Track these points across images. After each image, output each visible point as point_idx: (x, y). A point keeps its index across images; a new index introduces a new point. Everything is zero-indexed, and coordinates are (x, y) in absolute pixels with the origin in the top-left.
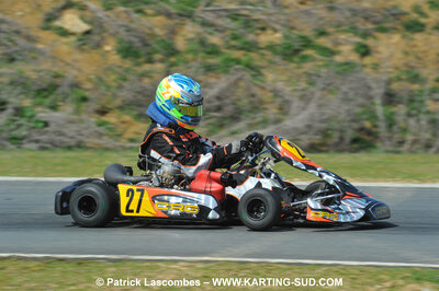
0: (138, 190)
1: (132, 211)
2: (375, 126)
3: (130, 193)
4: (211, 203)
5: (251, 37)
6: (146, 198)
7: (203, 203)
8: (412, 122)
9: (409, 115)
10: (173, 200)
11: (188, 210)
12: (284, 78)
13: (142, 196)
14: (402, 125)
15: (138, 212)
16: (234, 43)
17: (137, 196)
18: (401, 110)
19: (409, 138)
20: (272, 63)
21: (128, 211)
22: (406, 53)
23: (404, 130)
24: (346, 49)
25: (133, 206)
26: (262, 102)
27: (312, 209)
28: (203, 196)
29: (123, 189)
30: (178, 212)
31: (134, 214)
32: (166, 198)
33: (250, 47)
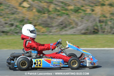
2: (98, 28)
5: (66, 8)
12: (75, 17)
16: (63, 9)
20: (72, 13)
24: (88, 10)
26: (71, 23)
33: (66, 10)
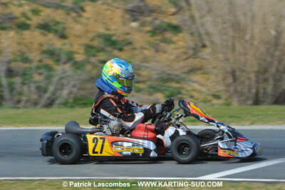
0: (101, 138)
1: (97, 153)
3: (95, 140)
4: (152, 146)
6: (107, 144)
7: (146, 146)
8: (25, 88)
9: (23, 84)
10: (125, 144)
11: (136, 151)
13: (104, 142)
14: (19, 90)
15: (101, 153)
17: (100, 142)
18: (18, 80)
19: (24, 98)
21: (94, 152)
22: (19, 44)
23: (21, 94)
25: (98, 149)
27: (221, 149)
28: (146, 142)
29: (90, 137)
30: (129, 153)
31: (99, 154)
32: (120, 143)
